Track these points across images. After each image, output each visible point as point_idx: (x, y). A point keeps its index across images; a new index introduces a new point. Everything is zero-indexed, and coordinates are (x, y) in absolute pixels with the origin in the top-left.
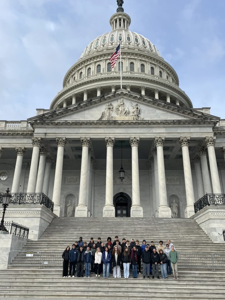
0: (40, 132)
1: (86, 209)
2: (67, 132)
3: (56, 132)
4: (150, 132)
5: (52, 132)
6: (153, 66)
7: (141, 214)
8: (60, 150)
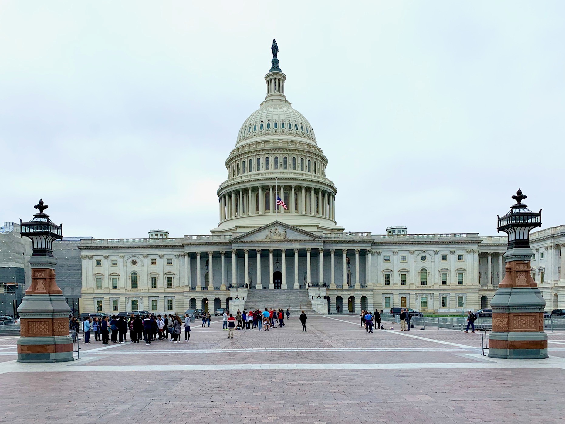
0: (235, 247)
1: (261, 285)
2: (249, 246)
3: (243, 246)
4: (291, 245)
5: (241, 247)
6: (303, 157)
7: (286, 287)
8: (246, 256)
